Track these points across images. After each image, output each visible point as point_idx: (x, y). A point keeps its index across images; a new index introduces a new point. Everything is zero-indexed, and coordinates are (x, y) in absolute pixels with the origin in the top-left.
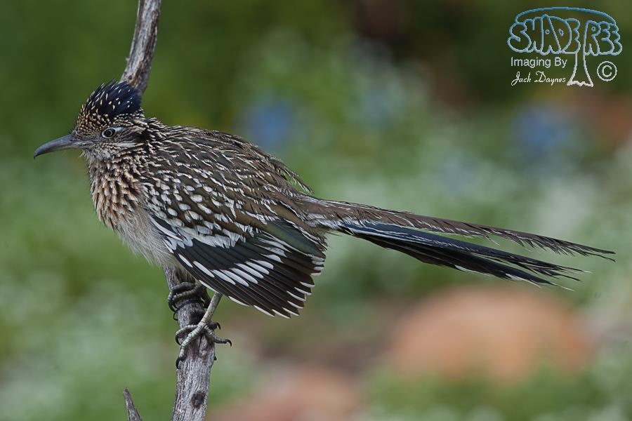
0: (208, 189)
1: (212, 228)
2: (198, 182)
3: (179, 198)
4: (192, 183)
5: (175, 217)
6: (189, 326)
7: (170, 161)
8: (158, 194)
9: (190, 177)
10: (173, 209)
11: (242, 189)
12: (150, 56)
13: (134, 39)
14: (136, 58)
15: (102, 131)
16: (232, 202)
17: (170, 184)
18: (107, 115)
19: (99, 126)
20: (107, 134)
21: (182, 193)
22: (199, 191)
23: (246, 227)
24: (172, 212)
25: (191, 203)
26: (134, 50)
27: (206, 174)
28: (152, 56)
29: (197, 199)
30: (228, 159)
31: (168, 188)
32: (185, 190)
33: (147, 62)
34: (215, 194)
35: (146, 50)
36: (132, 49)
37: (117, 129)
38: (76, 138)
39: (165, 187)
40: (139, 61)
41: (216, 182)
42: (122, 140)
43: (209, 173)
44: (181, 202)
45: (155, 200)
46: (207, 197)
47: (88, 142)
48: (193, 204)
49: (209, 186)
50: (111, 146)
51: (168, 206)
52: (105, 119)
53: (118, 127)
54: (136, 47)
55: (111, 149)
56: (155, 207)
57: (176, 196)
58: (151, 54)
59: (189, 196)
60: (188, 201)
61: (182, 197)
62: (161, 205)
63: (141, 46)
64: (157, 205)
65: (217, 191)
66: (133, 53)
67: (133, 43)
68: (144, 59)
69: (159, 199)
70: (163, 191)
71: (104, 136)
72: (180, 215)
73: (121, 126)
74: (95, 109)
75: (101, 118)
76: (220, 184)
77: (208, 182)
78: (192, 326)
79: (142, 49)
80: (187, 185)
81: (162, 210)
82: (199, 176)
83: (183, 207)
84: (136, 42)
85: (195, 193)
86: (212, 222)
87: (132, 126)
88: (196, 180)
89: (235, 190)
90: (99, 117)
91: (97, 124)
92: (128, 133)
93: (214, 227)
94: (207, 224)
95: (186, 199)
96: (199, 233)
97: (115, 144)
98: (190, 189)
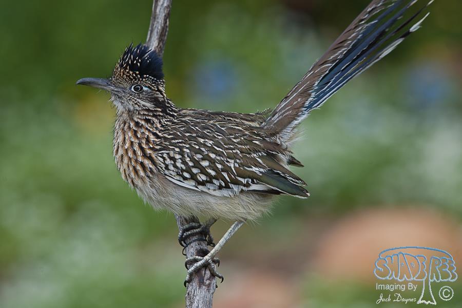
0: (213, 156)
1: (218, 184)
2: (205, 151)
3: (191, 164)
4: (200, 152)
5: (189, 179)
6: (197, 257)
7: (180, 133)
8: (173, 163)
9: (197, 147)
10: (187, 172)
11: (238, 150)
12: (163, 42)
13: (150, 29)
14: (151, 44)
15: (133, 85)
16: (233, 161)
17: (182, 153)
18: (137, 72)
19: (132, 80)
20: (136, 89)
21: (192, 160)
22: (206, 157)
23: (246, 180)
24: (186, 175)
25: (200, 167)
26: (151, 37)
27: (210, 143)
28: (164, 42)
29: (205, 164)
30: (223, 129)
31: (180, 157)
32: (195, 158)
33: (160, 47)
34: (218, 158)
35: (160, 38)
36: (148, 37)
37: (145, 89)
38: (111, 83)
39: (178, 157)
40: (154, 46)
41: (218, 149)
42: (146, 100)
43: (211, 142)
44: (193, 167)
45: (171, 167)
46: (212, 162)
47: (119, 90)
48: (202, 169)
49: (213, 153)
50: (136, 100)
51: (183, 170)
52: (136, 75)
53: (146, 87)
54: (152, 35)
55: (135, 104)
56: (172, 172)
57: (188, 162)
58: (163, 41)
59: (198, 162)
60: (199, 166)
61: (193, 162)
62: (176, 170)
63: (156, 34)
64: (173, 171)
65: (219, 156)
66: (149, 40)
67: (149, 32)
68: (158, 45)
69: (175, 166)
70: (176, 159)
71: (133, 90)
72: (193, 177)
73: (149, 87)
74: (126, 66)
75: (133, 74)
76: (221, 150)
77: (211, 149)
78: (200, 257)
79: (157, 37)
80: (196, 154)
81: (178, 174)
82: (205, 145)
83: (195, 171)
84: (152, 32)
85: (203, 159)
86: (218, 180)
87: (156, 91)
88: (203, 149)
89: (234, 151)
90: (131, 72)
91: (130, 78)
92: (152, 95)
93: (220, 184)
94: (215, 181)
95: (197, 164)
96: (209, 189)
97: (139, 100)
98: (199, 156)
